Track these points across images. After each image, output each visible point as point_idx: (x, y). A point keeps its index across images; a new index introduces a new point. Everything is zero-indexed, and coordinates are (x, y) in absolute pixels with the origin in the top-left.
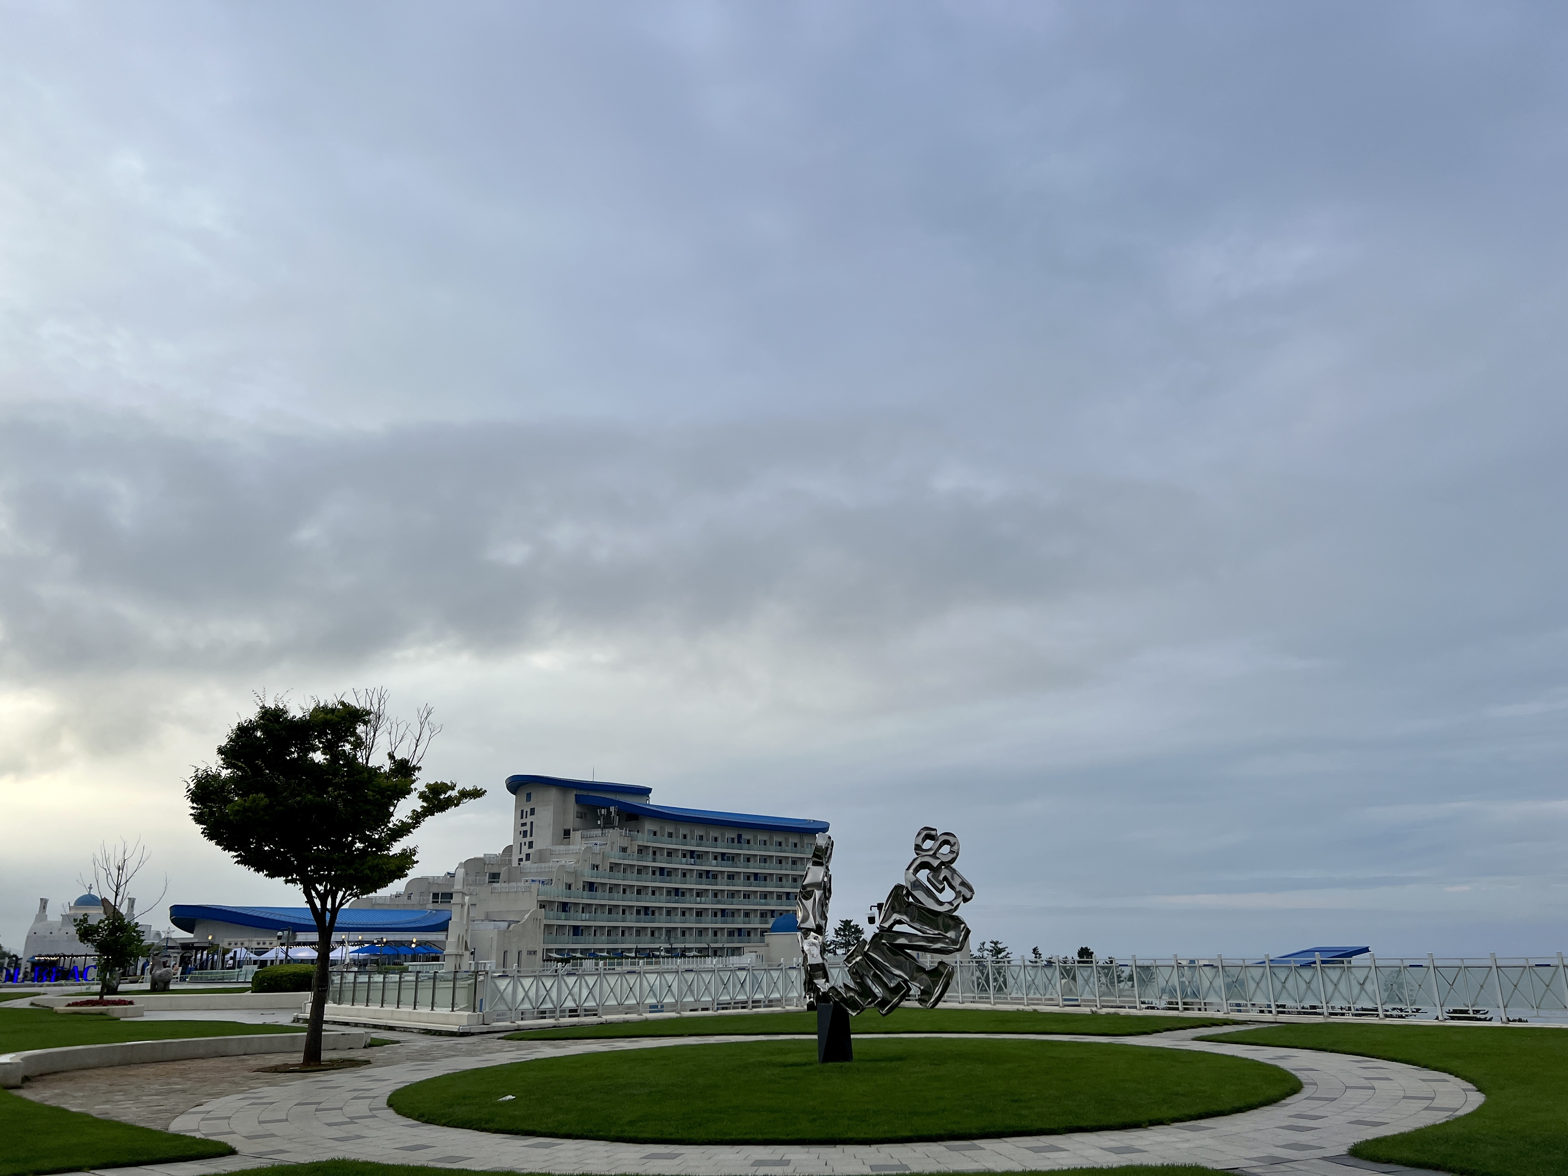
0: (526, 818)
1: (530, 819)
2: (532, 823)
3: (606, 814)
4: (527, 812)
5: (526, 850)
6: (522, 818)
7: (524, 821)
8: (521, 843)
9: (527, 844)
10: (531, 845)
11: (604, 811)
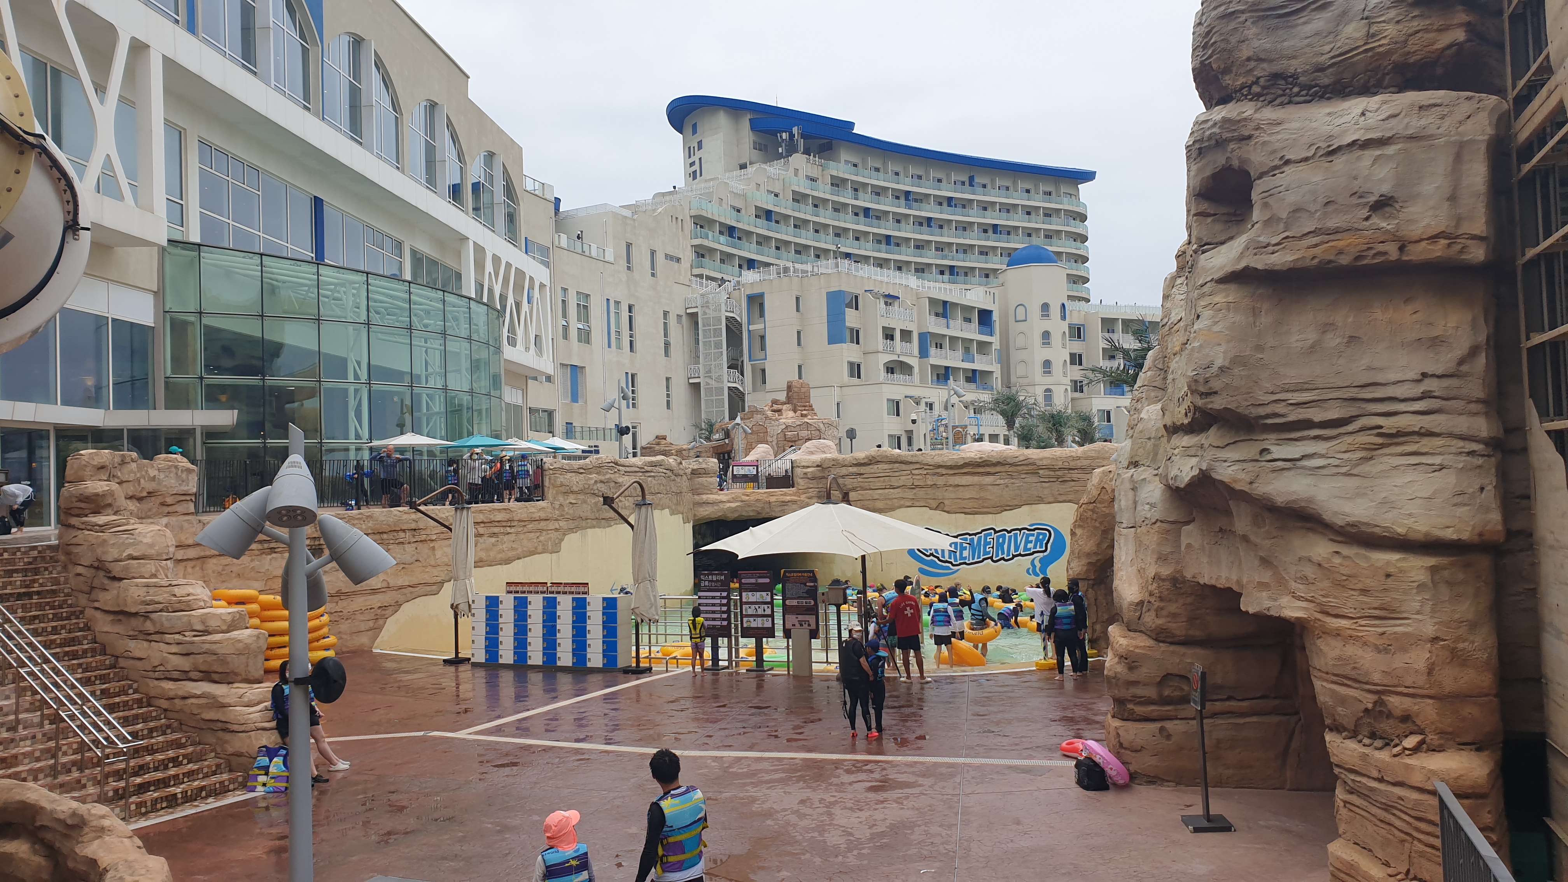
0: (694, 155)
1: (697, 156)
2: (700, 160)
3: (788, 138)
4: (694, 147)
6: (690, 157)
7: (691, 160)
11: (784, 135)
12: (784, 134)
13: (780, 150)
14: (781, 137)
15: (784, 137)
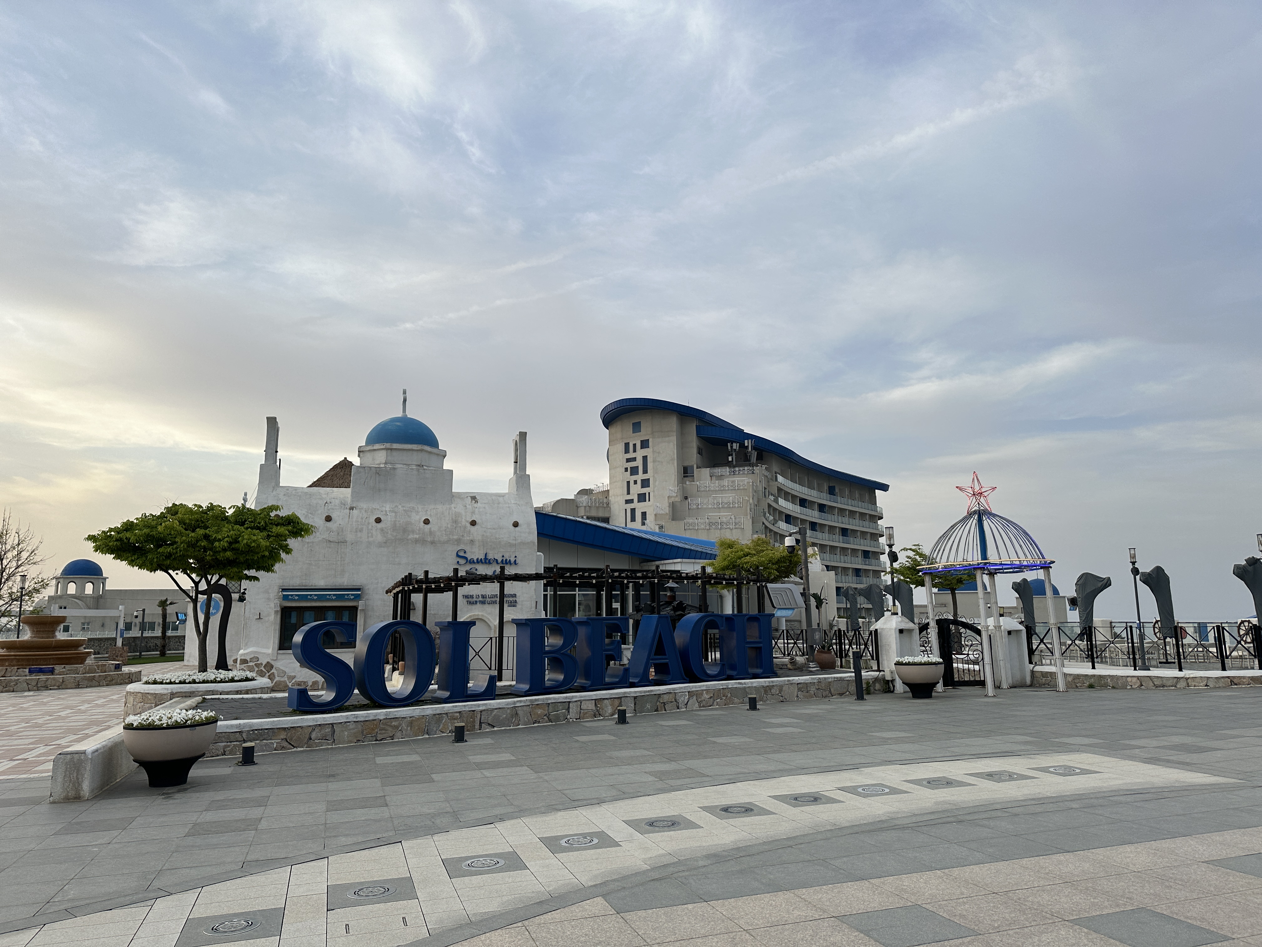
0: (635, 451)
1: (640, 453)
2: (645, 458)
3: (738, 448)
4: (635, 445)
5: (636, 489)
6: (627, 451)
7: (631, 455)
8: (628, 483)
9: (639, 482)
10: (645, 483)
11: (736, 446)
12: (734, 445)
13: (730, 459)
14: (732, 447)
15: (734, 447)
